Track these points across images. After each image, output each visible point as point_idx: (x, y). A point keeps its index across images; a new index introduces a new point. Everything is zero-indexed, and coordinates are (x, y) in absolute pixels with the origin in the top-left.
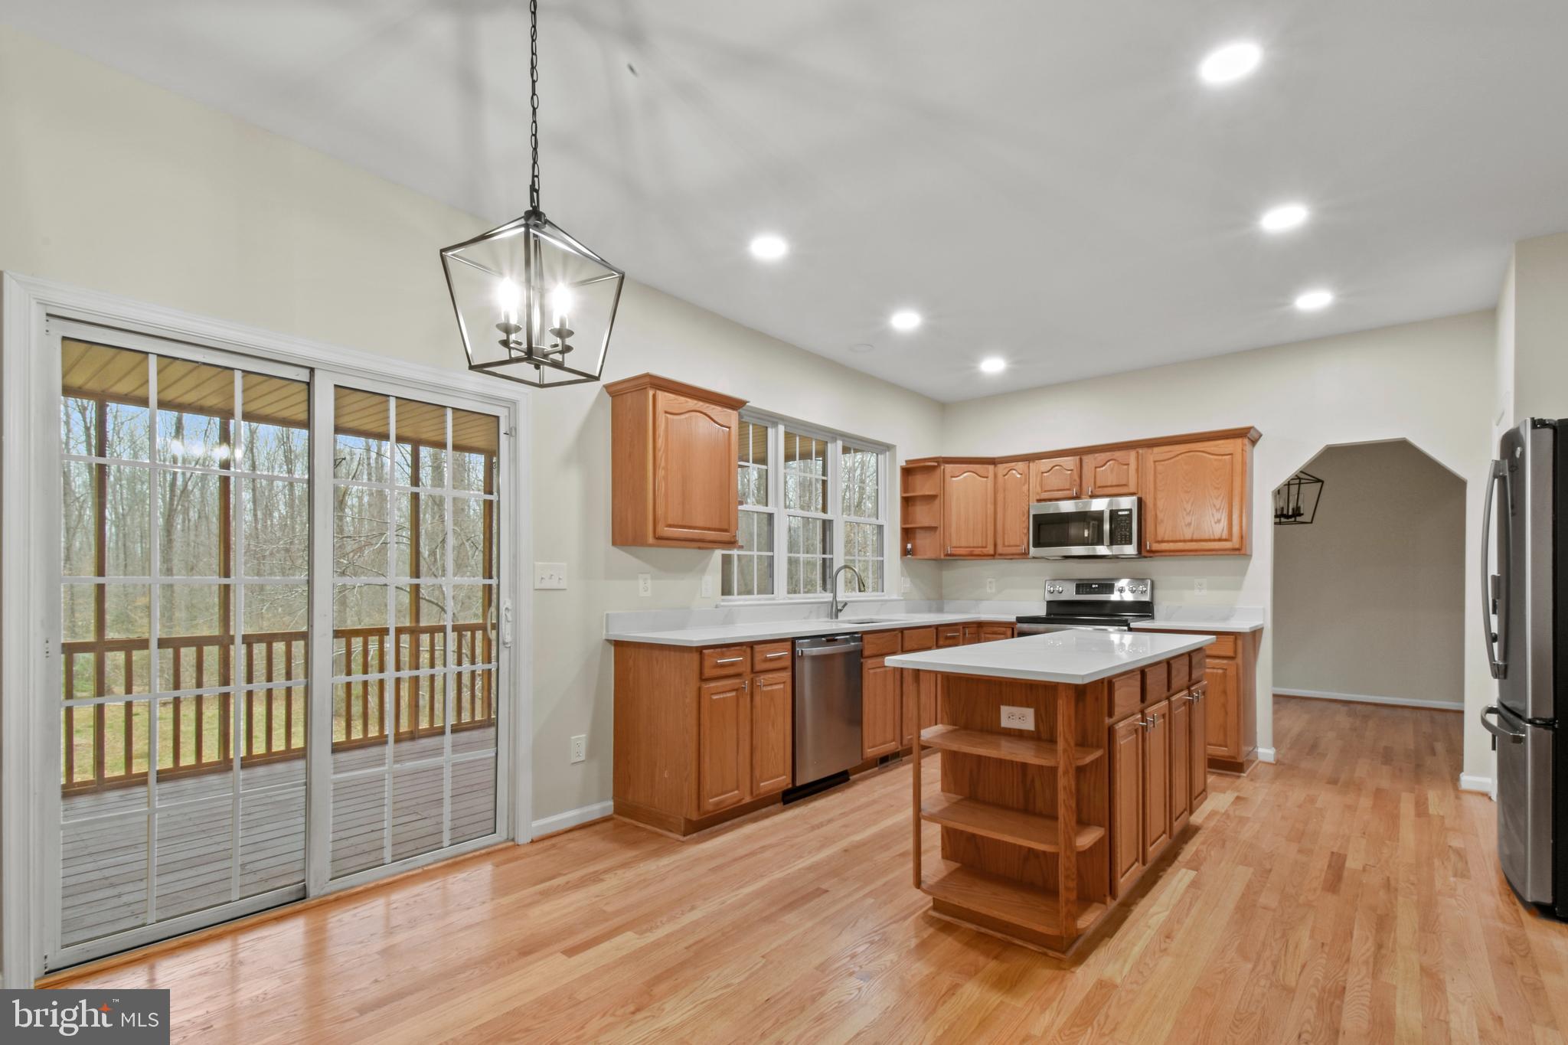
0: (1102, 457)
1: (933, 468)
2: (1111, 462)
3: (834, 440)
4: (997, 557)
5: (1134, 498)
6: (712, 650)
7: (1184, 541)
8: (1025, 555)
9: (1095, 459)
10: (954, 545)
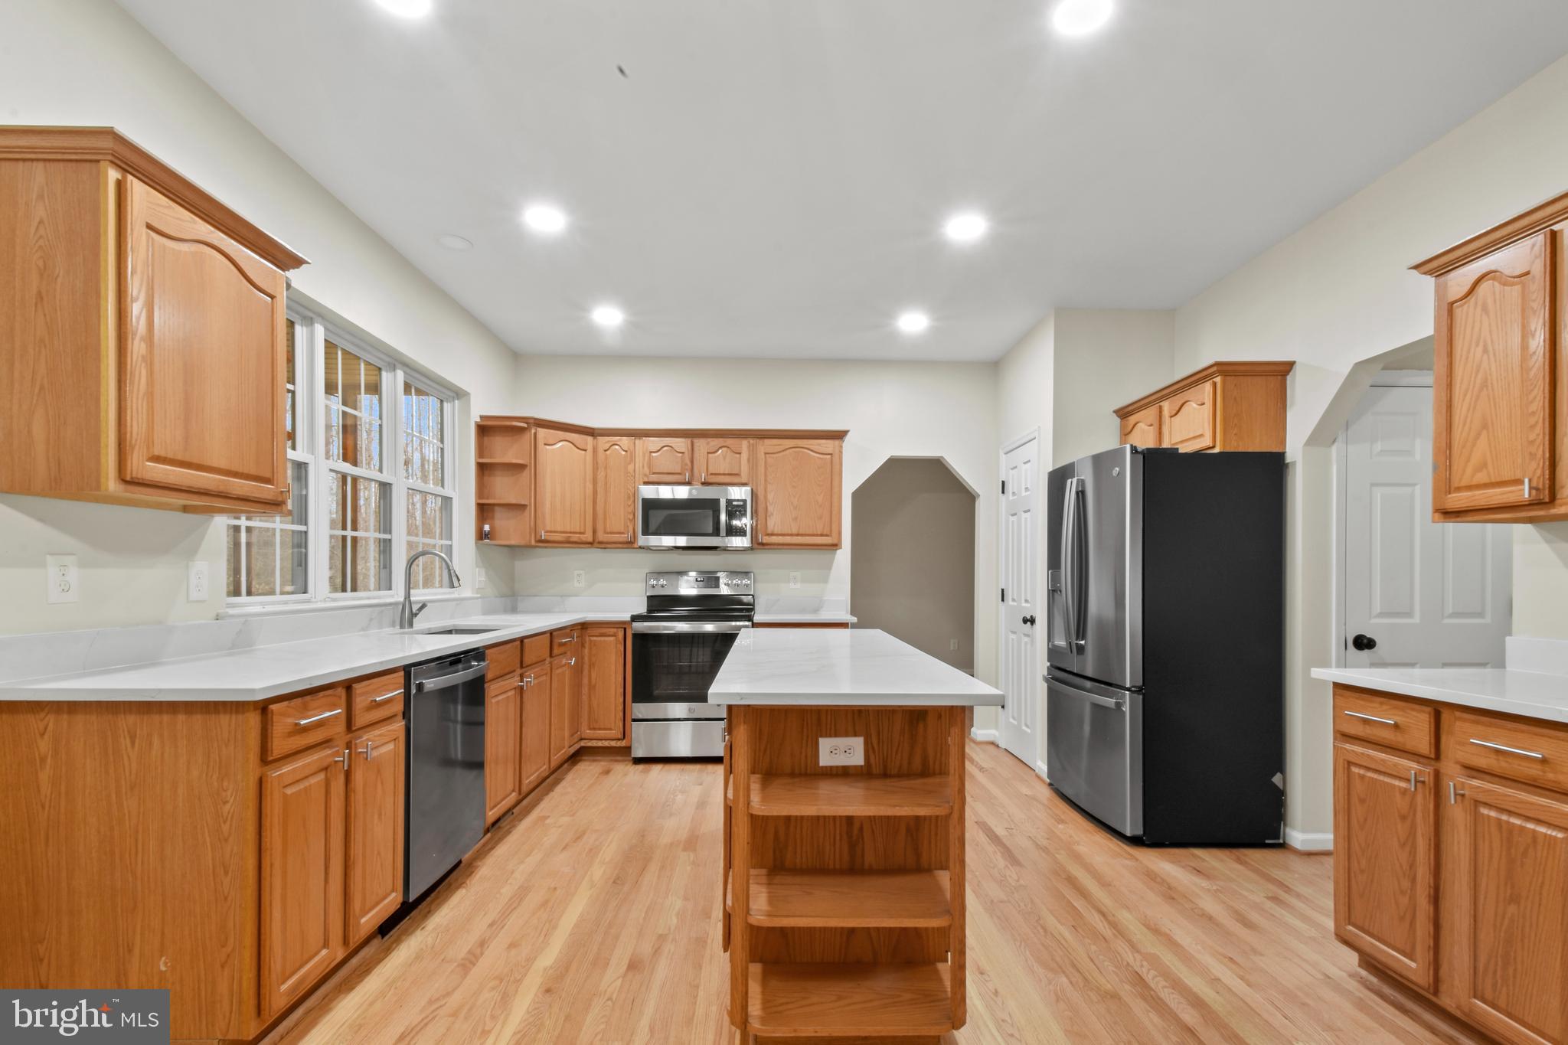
0: (715, 443)
1: (521, 430)
2: (723, 449)
3: (393, 368)
4: (596, 545)
5: (748, 488)
6: (285, 703)
7: (792, 535)
8: (630, 544)
9: (708, 443)
10: (548, 529)
